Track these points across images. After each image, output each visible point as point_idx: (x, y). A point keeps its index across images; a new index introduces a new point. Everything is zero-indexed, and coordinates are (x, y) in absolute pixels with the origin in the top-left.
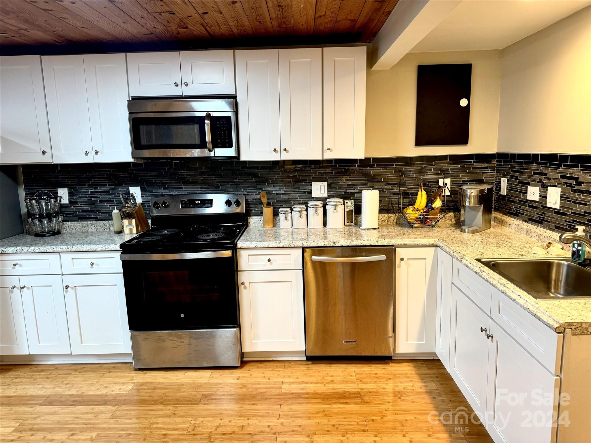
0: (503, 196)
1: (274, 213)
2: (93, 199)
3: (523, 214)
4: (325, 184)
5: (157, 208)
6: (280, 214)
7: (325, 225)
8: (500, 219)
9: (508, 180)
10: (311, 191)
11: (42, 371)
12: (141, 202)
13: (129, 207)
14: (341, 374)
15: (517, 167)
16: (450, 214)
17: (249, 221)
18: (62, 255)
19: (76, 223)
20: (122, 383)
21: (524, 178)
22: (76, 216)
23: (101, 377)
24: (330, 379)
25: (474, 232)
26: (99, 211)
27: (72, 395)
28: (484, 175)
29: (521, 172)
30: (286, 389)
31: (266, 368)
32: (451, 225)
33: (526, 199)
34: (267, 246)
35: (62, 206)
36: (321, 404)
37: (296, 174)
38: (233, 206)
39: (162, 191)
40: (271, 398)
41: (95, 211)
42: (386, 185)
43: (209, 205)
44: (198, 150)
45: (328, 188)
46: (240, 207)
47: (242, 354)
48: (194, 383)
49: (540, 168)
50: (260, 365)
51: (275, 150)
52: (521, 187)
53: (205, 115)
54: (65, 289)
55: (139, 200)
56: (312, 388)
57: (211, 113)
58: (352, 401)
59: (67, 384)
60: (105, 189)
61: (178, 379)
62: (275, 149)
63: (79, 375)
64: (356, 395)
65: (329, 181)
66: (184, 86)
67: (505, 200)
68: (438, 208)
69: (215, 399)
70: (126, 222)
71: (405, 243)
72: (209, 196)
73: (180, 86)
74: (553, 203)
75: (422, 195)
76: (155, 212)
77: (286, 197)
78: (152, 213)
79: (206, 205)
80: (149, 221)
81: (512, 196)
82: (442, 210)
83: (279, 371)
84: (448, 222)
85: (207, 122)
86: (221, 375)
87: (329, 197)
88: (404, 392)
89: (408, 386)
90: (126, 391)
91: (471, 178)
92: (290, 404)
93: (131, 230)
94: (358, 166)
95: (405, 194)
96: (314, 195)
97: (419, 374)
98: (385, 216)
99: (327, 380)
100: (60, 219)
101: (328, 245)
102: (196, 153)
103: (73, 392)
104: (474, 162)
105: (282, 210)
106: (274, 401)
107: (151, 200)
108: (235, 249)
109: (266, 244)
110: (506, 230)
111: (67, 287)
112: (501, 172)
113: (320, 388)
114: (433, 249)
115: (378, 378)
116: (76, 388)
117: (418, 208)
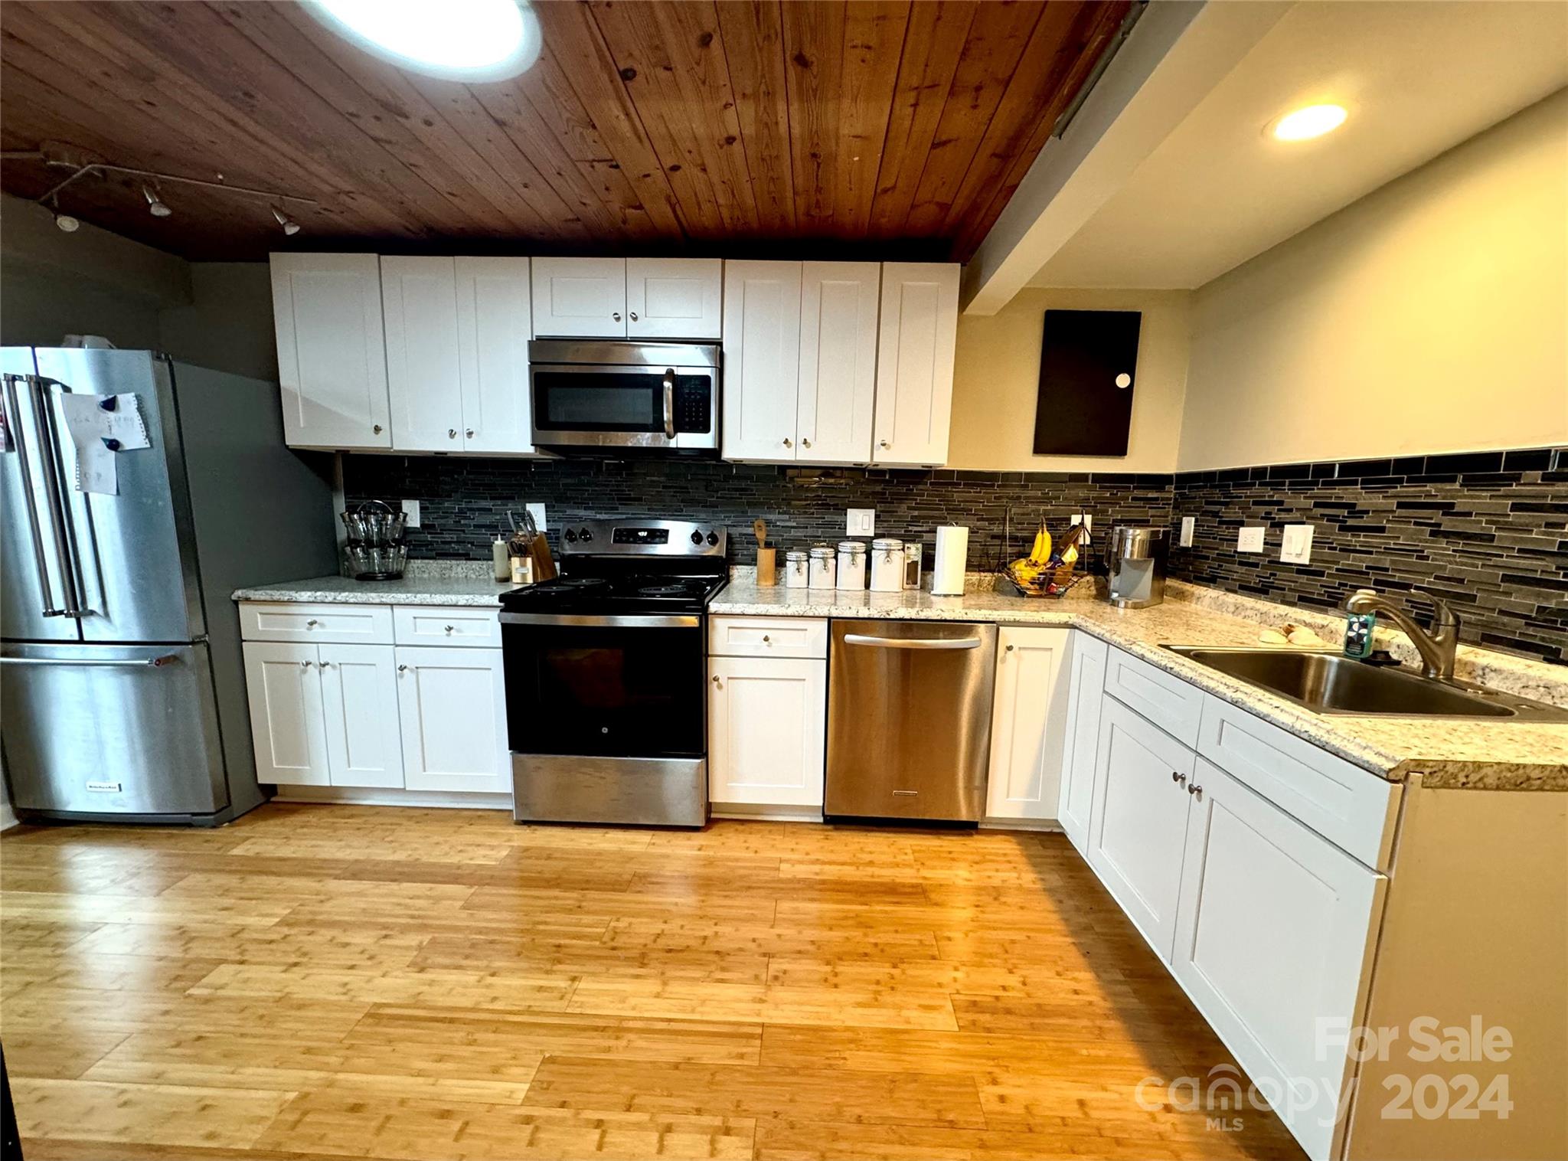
0: (1186, 549)
1: (776, 560)
2: (462, 522)
3: (1227, 579)
4: (872, 513)
5: (572, 540)
6: (788, 563)
7: (867, 585)
8: (1177, 588)
9: (1196, 521)
10: (845, 525)
11: (352, 816)
12: (545, 530)
13: (522, 536)
14: (885, 849)
15: (1217, 493)
16: (1088, 578)
17: (731, 574)
18: (396, 609)
19: (431, 561)
20: (490, 846)
21: (1233, 513)
22: (431, 550)
23: (455, 832)
24: (867, 857)
25: (1135, 607)
26: (472, 544)
27: (399, 862)
28: (1151, 512)
29: (1226, 504)
30: (787, 871)
31: (751, 833)
32: (1089, 596)
33: (1236, 552)
34: (763, 613)
35: (407, 531)
36: (852, 902)
37: (820, 493)
38: (705, 543)
39: (582, 513)
40: (759, 888)
41: (464, 542)
42: (978, 520)
43: (663, 539)
44: (648, 434)
45: (876, 521)
46: (718, 545)
47: (709, 807)
48: (620, 851)
49: (1268, 493)
50: (741, 828)
51: (786, 442)
52: (1225, 532)
53: (664, 372)
54: (399, 672)
55: (541, 526)
56: (831, 872)
57: (674, 368)
58: (909, 900)
59: (392, 841)
60: (484, 504)
61: (591, 844)
62: (787, 440)
63: (415, 826)
64: (914, 890)
65: (878, 508)
66: (630, 319)
67: (1190, 555)
68: (1070, 563)
69: (657, 883)
70: (516, 561)
71: (1017, 619)
72: (663, 525)
73: (623, 320)
74: (1294, 555)
75: (1043, 538)
76: (567, 547)
77: (800, 533)
78: (563, 549)
79: (657, 540)
80: (557, 565)
81: (1203, 548)
82: (1079, 566)
83: (775, 840)
84: (1083, 591)
85: (667, 384)
86: (669, 842)
87: (877, 536)
88: (1003, 887)
89: (1011, 876)
90: (496, 860)
91: (1128, 517)
92: (794, 899)
93: (524, 576)
94: (931, 484)
95: (1014, 538)
96: (850, 532)
97: (1029, 857)
98: (975, 577)
99: (861, 859)
100: (402, 552)
101: (876, 616)
102: (645, 439)
103: (401, 856)
104: (1134, 488)
105: (792, 555)
106: (763, 892)
107: (561, 528)
108: (704, 615)
109: (761, 609)
110: (1192, 607)
111: (402, 668)
112: (1182, 507)
113: (850, 873)
114: (1067, 631)
115: (953, 859)
116: (407, 850)
117: (1036, 562)
